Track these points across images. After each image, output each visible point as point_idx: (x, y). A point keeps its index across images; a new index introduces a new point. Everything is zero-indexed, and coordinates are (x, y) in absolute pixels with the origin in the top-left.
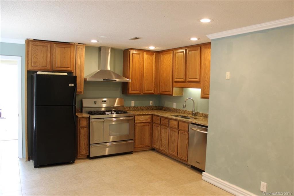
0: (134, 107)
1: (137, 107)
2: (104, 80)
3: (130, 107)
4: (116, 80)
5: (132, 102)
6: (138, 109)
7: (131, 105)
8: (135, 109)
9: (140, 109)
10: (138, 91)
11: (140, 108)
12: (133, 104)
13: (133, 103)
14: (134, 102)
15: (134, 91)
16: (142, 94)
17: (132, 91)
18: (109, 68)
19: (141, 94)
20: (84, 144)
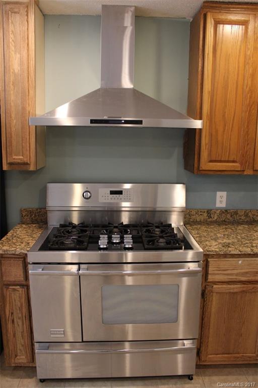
0: (225, 211)
1: (236, 213)
2: (92, 121)
3: (209, 212)
4: (140, 122)
5: (219, 194)
6: (237, 218)
7: (215, 204)
8: (229, 216)
9: (243, 218)
10: (234, 162)
11: (246, 215)
12: (221, 202)
13: (221, 197)
14: (224, 194)
15: (221, 161)
16: (249, 172)
17: (211, 161)
18: (127, 83)
19: (245, 173)
20: (20, 334)
